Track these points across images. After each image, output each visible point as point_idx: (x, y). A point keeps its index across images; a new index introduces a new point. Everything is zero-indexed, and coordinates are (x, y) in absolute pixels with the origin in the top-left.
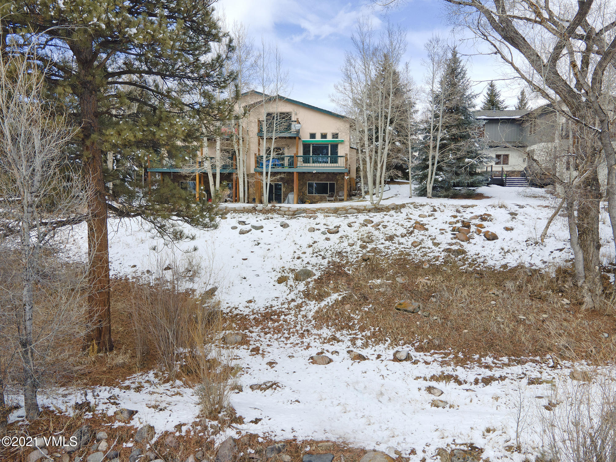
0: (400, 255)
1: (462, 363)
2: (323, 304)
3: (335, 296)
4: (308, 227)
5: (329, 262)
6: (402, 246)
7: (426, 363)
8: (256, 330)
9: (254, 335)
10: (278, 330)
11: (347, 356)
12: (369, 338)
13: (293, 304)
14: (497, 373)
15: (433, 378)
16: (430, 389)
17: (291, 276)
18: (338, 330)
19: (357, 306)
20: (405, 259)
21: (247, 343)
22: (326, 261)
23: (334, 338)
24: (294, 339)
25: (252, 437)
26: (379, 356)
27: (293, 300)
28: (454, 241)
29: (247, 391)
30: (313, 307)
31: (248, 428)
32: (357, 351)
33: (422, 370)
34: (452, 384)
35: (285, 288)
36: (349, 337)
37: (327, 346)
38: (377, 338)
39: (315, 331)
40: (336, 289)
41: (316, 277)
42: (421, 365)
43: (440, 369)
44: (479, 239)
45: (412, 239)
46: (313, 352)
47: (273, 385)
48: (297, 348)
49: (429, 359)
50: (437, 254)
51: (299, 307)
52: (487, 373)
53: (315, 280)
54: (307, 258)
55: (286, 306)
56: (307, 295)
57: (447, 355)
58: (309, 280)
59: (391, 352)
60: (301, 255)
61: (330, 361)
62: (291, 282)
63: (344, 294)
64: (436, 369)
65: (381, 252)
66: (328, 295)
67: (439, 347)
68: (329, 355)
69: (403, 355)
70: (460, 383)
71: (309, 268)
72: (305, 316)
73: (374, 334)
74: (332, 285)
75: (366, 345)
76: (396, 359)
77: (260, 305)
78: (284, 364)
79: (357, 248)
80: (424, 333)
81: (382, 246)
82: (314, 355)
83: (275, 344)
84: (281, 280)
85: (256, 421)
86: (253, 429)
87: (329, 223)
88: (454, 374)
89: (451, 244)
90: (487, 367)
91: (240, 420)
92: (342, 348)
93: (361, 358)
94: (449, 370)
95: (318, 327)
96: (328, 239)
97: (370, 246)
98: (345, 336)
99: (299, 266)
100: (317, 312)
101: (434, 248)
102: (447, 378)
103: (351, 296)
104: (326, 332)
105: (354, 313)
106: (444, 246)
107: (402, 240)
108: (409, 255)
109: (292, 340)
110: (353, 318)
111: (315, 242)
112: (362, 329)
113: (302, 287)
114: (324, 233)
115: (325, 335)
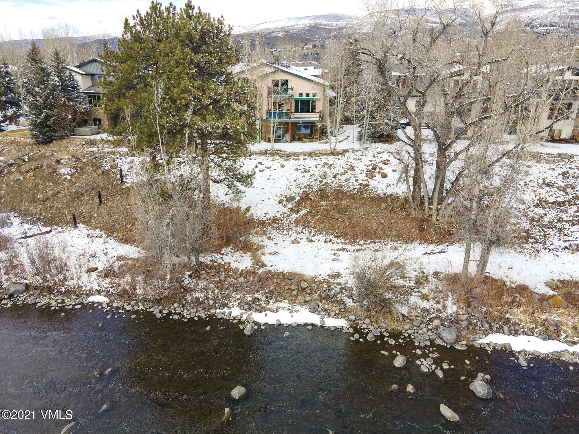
0: (337, 187)
1: (351, 243)
2: (299, 215)
3: (304, 211)
4: (295, 168)
5: (303, 191)
6: (340, 181)
7: (337, 243)
8: (269, 228)
9: (268, 230)
10: (278, 228)
11: (306, 240)
12: (316, 232)
13: (285, 215)
14: (363, 248)
15: (338, 250)
16: (335, 254)
17: (285, 199)
18: (304, 228)
19: (314, 216)
20: (339, 190)
21: (266, 234)
22: (302, 190)
23: (302, 232)
24: (285, 232)
25: (270, 271)
26: (319, 240)
27: (285, 213)
28: (366, 178)
29: (267, 255)
30: (294, 216)
31: (269, 268)
32: (310, 238)
33: (335, 246)
34: (345, 252)
35: (282, 206)
36: (308, 231)
37: (299, 236)
38: (320, 232)
39: (294, 229)
40: (305, 207)
41: (296, 200)
42: (335, 244)
43: (342, 246)
44: (378, 177)
45: (346, 177)
46: (293, 238)
47: (277, 253)
48: (286, 236)
49: (339, 241)
50: (355, 187)
51: (288, 216)
52: (360, 247)
53: (296, 202)
54: (293, 189)
55: (282, 216)
56: (292, 210)
57: (347, 239)
58: (293, 202)
59: (324, 238)
60: (290, 187)
61: (299, 242)
62: (285, 203)
63: (308, 210)
64: (340, 246)
65: (329, 185)
66: (301, 210)
67: (344, 236)
68: (299, 240)
69: (328, 240)
70: (347, 252)
71: (294, 195)
72: (290, 221)
73: (319, 230)
74: (303, 205)
75: (315, 235)
76: (326, 242)
77: (270, 216)
78: (281, 244)
79: (318, 182)
80: (340, 230)
81: (330, 181)
82: (293, 240)
83: (277, 235)
84: (280, 202)
85: (271, 266)
86: (270, 268)
87: (305, 165)
88: (346, 248)
89: (363, 180)
90: (361, 245)
91: (266, 266)
92: (304, 236)
93: (312, 241)
94: (345, 246)
95: (296, 227)
96: (304, 176)
97: (325, 181)
98: (306, 231)
99: (288, 193)
100: (296, 219)
101: (355, 183)
102: (343, 249)
103: (311, 211)
104: (299, 229)
105: (312, 220)
106: (360, 182)
107: (341, 177)
108: (342, 187)
109: (284, 233)
110: (311, 222)
111: (297, 178)
112: (314, 228)
113: (289, 206)
114: (302, 172)
115: (298, 231)
